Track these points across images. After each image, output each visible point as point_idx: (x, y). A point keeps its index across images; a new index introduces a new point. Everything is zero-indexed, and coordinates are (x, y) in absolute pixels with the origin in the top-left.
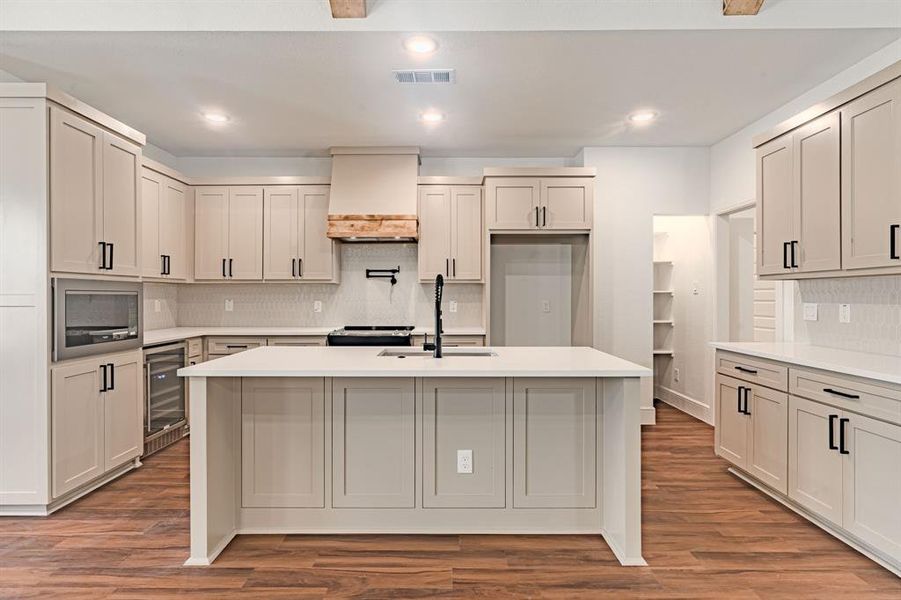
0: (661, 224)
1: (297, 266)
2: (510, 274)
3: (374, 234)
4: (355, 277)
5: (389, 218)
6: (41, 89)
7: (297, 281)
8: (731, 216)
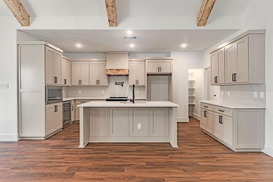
0: (190, 71)
1: (98, 82)
2: (152, 84)
3: (117, 74)
4: (112, 84)
5: (121, 70)
6: (43, 43)
7: (98, 86)
8: (208, 69)
